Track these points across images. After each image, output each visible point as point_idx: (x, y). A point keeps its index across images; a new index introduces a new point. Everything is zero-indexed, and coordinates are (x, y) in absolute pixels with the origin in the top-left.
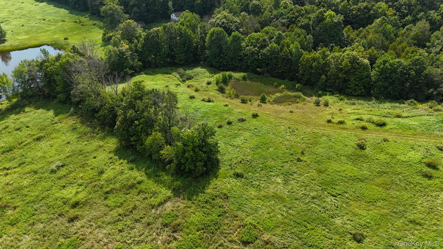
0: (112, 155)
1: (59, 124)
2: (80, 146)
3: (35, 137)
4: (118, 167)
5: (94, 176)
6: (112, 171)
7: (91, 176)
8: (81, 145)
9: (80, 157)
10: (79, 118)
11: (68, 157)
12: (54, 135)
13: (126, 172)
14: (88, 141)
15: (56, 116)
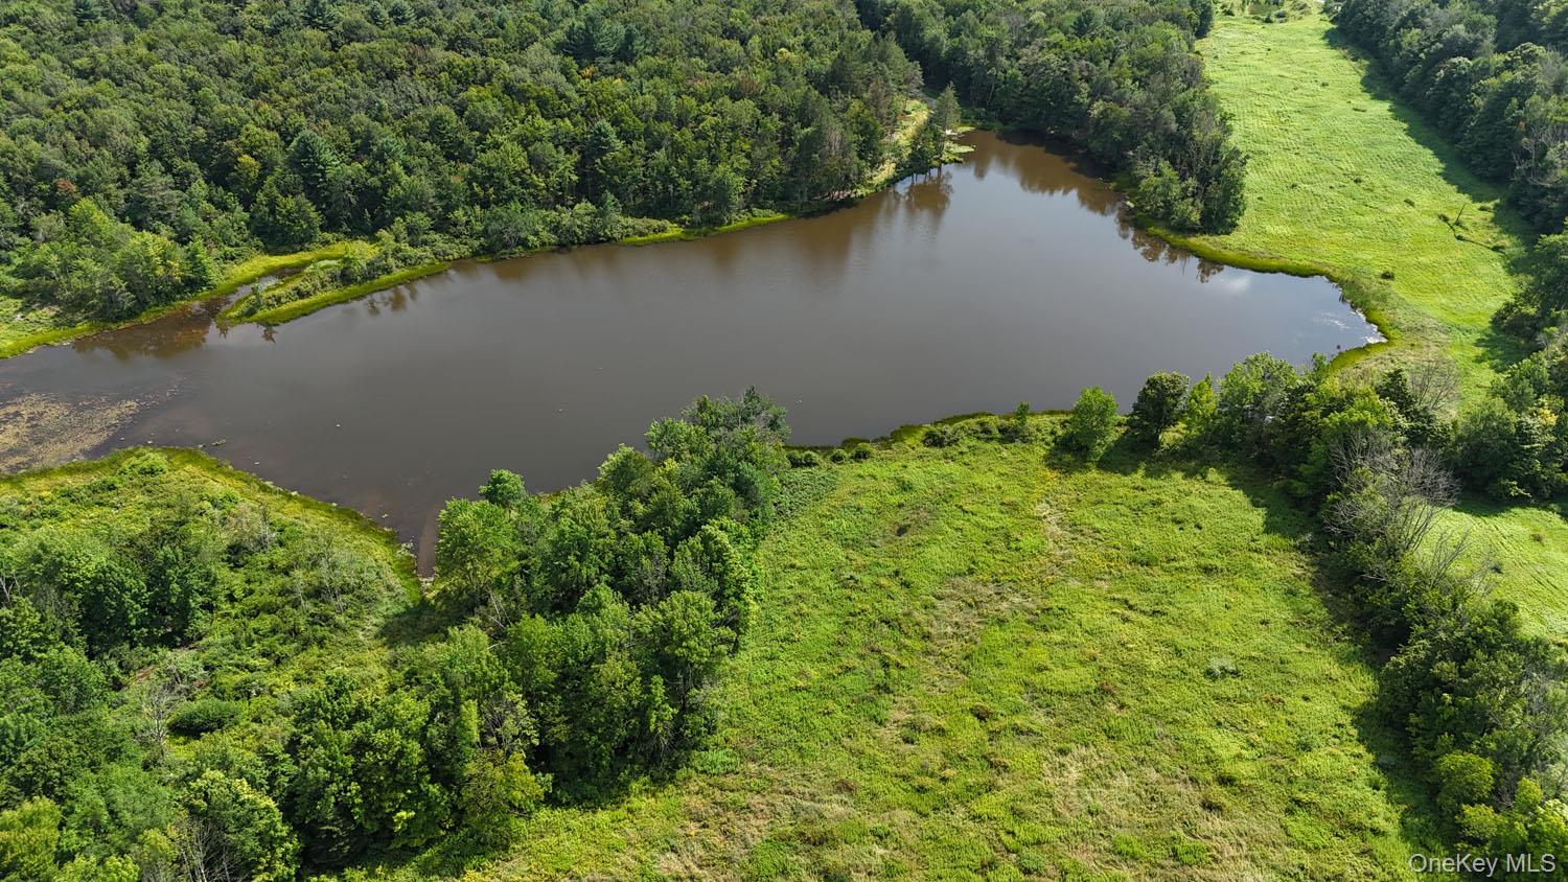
0: (1346, 719)
1: (1263, 557)
2: (1287, 648)
3: (1203, 561)
4: (1345, 760)
5: (1287, 743)
6: (1330, 760)
7: (1280, 738)
8: (1290, 648)
9: (1275, 676)
10: (1312, 565)
11: (1251, 658)
12: (1242, 581)
13: (1359, 786)
14: (1308, 646)
15: (1267, 531)
